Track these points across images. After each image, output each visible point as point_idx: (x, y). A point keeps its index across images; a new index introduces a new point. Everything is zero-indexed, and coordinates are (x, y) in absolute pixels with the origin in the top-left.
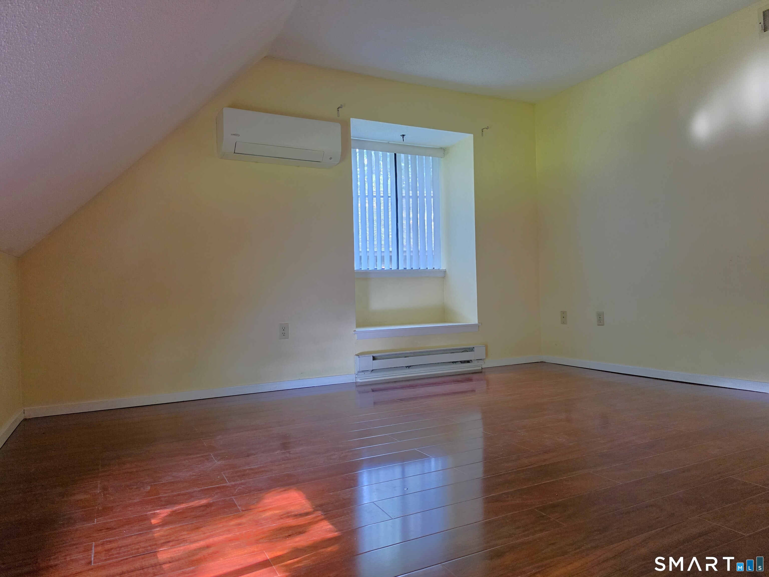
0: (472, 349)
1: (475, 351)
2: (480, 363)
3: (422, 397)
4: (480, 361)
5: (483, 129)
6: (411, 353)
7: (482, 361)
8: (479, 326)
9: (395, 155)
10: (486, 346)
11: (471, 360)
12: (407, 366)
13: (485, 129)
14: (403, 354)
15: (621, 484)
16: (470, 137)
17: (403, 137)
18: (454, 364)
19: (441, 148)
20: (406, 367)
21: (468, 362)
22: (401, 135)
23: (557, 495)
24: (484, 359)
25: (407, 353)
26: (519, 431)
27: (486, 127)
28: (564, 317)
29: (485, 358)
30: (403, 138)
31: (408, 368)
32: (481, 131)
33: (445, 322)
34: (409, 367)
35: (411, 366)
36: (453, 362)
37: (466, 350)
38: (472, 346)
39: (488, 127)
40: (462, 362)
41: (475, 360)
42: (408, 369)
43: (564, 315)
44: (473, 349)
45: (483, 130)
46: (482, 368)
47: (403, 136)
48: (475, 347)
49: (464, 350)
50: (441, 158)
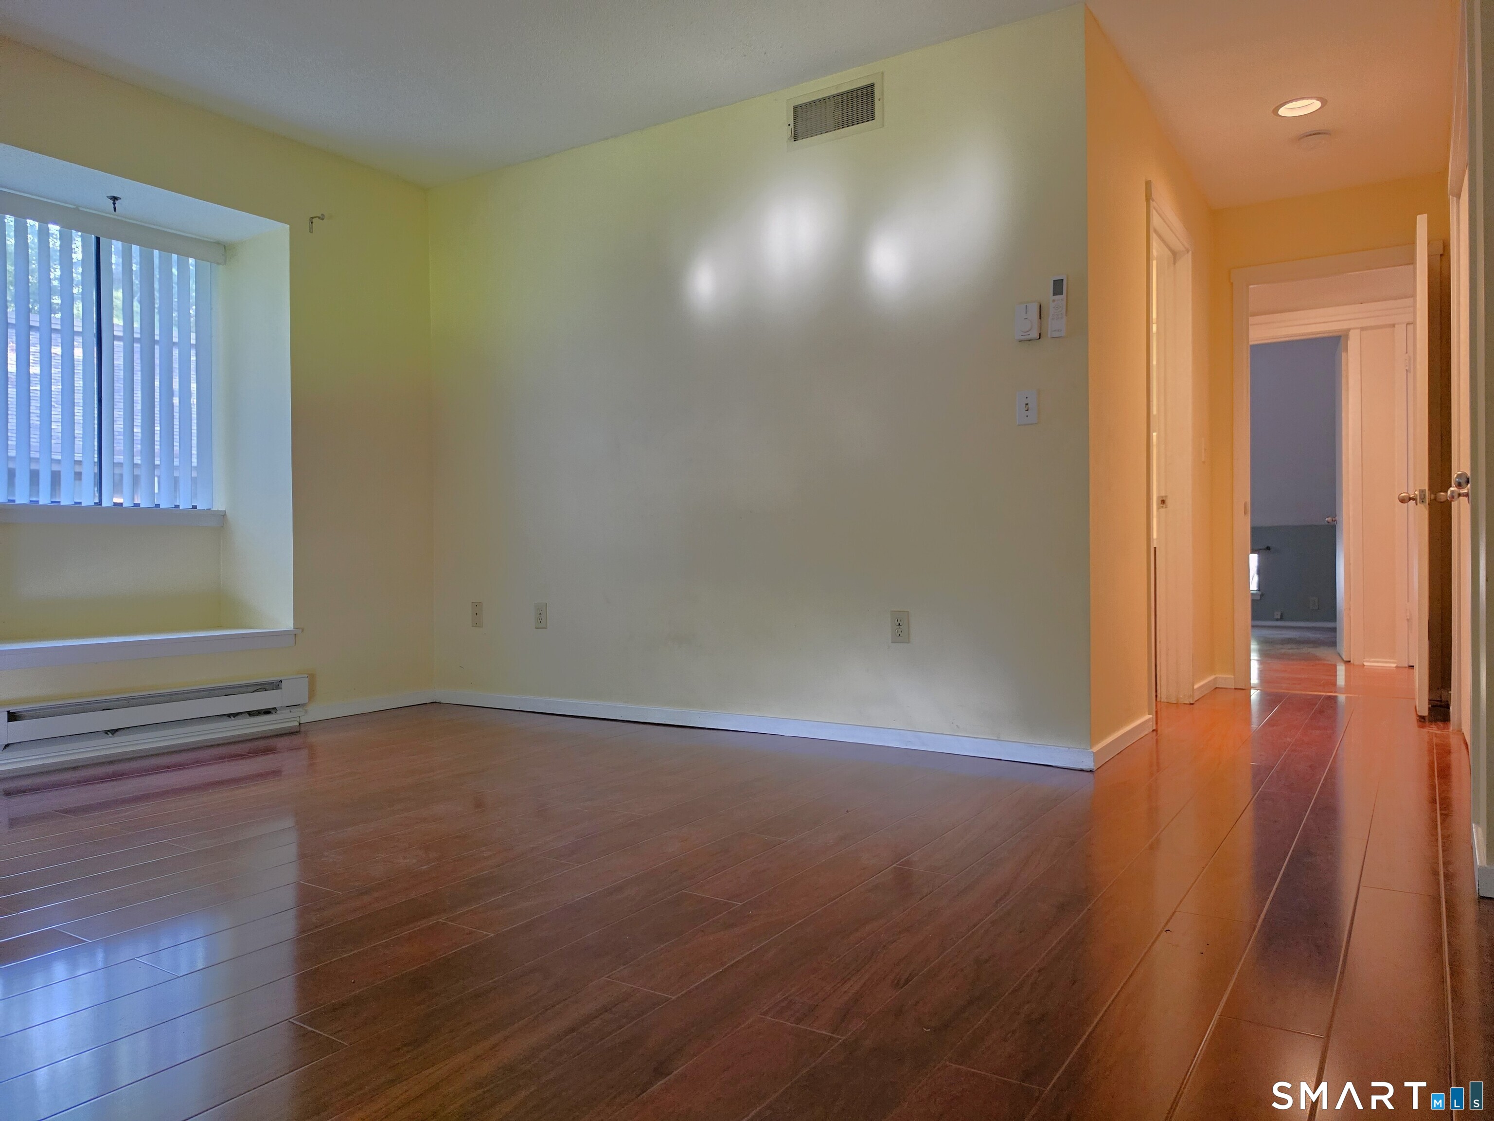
0: (276, 685)
1: (283, 688)
2: (296, 712)
3: (124, 802)
4: (294, 710)
5: (312, 218)
6: (118, 700)
7: (301, 709)
8: (295, 634)
9: (98, 240)
10: (312, 678)
11: (274, 708)
12: (109, 731)
13: (318, 218)
14: (97, 702)
15: (492, 935)
16: (282, 231)
17: (114, 201)
18: (233, 718)
19: (218, 243)
20: (107, 732)
21: (267, 712)
22: (107, 197)
23: (353, 981)
24: (306, 704)
25: (110, 701)
26: (326, 854)
27: (320, 215)
28: (477, 614)
29: (306, 701)
30: (114, 204)
31: (110, 735)
32: (308, 222)
33: (221, 626)
34: (114, 732)
35: (117, 730)
36: (229, 715)
37: (263, 686)
38: (277, 678)
39: (322, 214)
40: (251, 714)
41: (281, 707)
42: (110, 737)
43: (477, 610)
44: (280, 684)
45: (314, 219)
46: (300, 724)
47: (115, 199)
48: (284, 680)
49: (259, 687)
50: (218, 264)
